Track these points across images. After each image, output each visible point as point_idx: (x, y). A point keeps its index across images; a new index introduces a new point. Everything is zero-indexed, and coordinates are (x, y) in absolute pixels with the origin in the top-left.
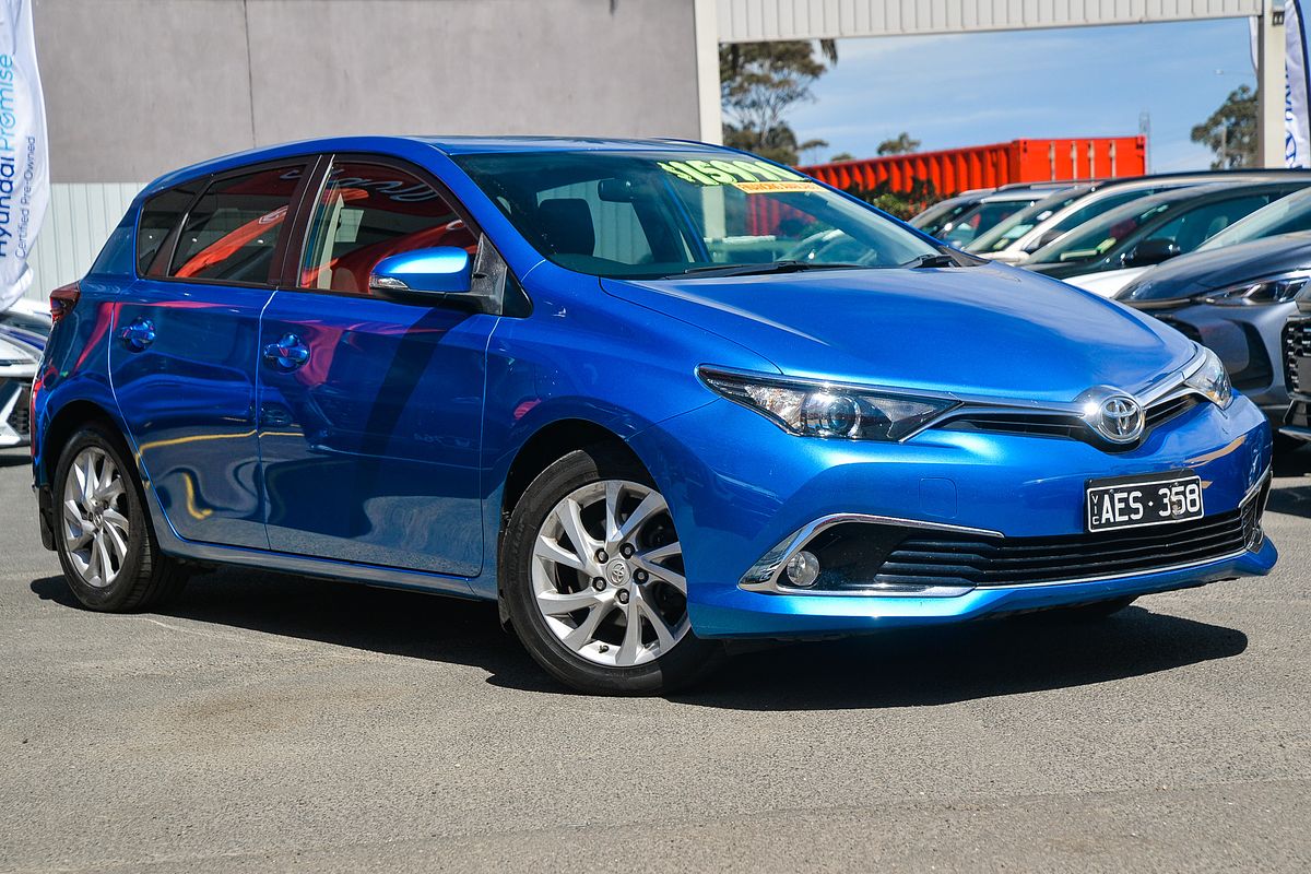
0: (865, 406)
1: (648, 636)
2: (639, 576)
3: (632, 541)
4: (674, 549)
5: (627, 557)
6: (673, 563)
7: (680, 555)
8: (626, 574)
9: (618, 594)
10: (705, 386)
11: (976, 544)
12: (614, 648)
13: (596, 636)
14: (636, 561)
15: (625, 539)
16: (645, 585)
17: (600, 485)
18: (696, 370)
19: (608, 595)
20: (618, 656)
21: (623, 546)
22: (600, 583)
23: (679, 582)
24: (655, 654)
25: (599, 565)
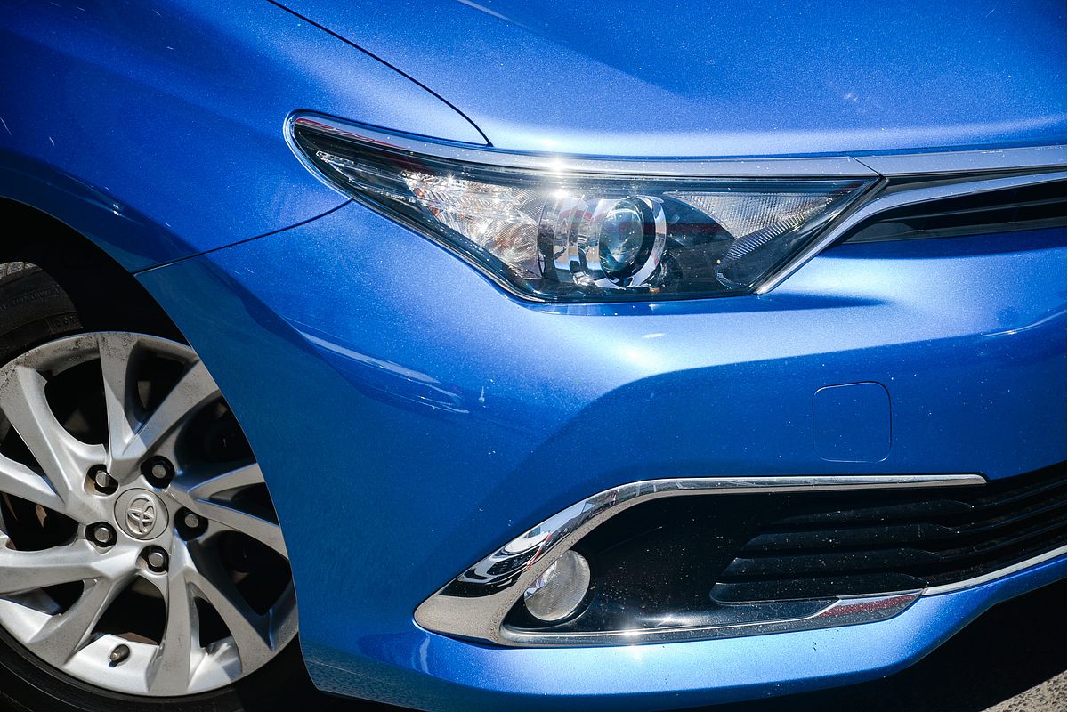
0: (671, 207)
1: (211, 631)
2: (183, 523)
3: (168, 452)
4: (252, 475)
5: (158, 483)
6: (252, 500)
7: (263, 484)
8: (157, 516)
9: (145, 554)
10: (314, 173)
11: (912, 507)
12: (142, 651)
13: (102, 627)
14: (178, 495)
15: (152, 450)
16: (201, 539)
17: (86, 340)
18: (287, 130)
19: (122, 560)
20: (152, 672)
21: (147, 465)
22: (104, 535)
23: (270, 535)
24: (229, 670)
25: (98, 497)
